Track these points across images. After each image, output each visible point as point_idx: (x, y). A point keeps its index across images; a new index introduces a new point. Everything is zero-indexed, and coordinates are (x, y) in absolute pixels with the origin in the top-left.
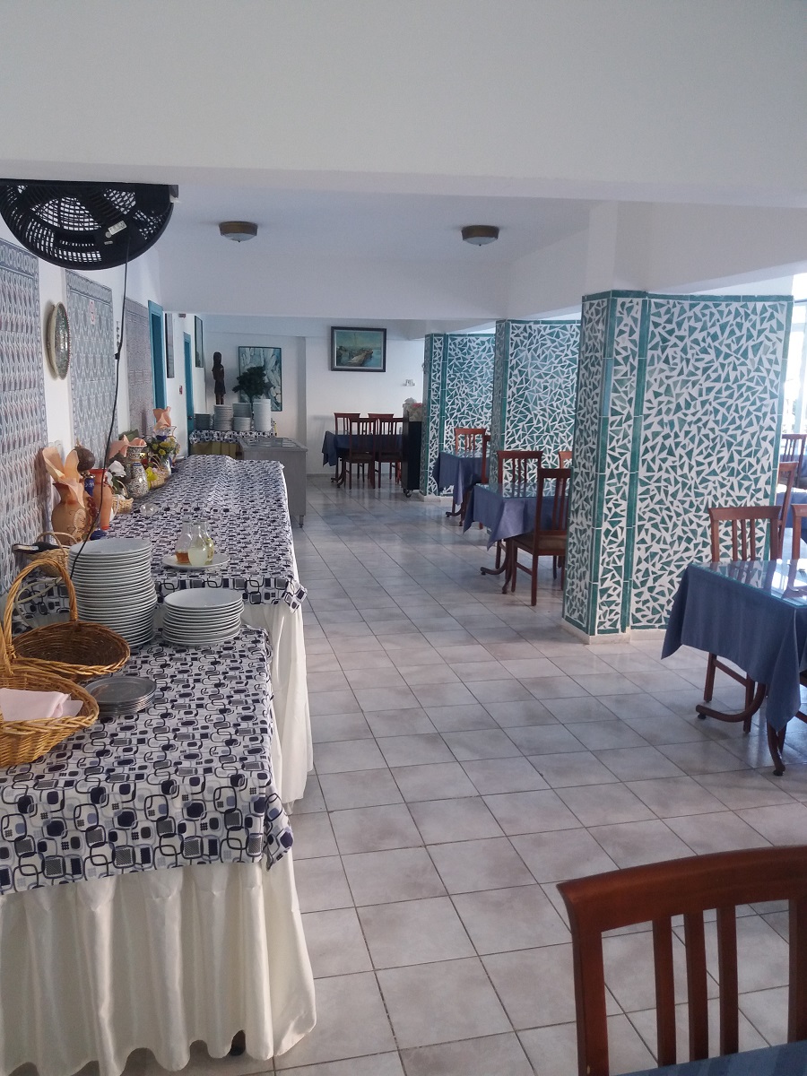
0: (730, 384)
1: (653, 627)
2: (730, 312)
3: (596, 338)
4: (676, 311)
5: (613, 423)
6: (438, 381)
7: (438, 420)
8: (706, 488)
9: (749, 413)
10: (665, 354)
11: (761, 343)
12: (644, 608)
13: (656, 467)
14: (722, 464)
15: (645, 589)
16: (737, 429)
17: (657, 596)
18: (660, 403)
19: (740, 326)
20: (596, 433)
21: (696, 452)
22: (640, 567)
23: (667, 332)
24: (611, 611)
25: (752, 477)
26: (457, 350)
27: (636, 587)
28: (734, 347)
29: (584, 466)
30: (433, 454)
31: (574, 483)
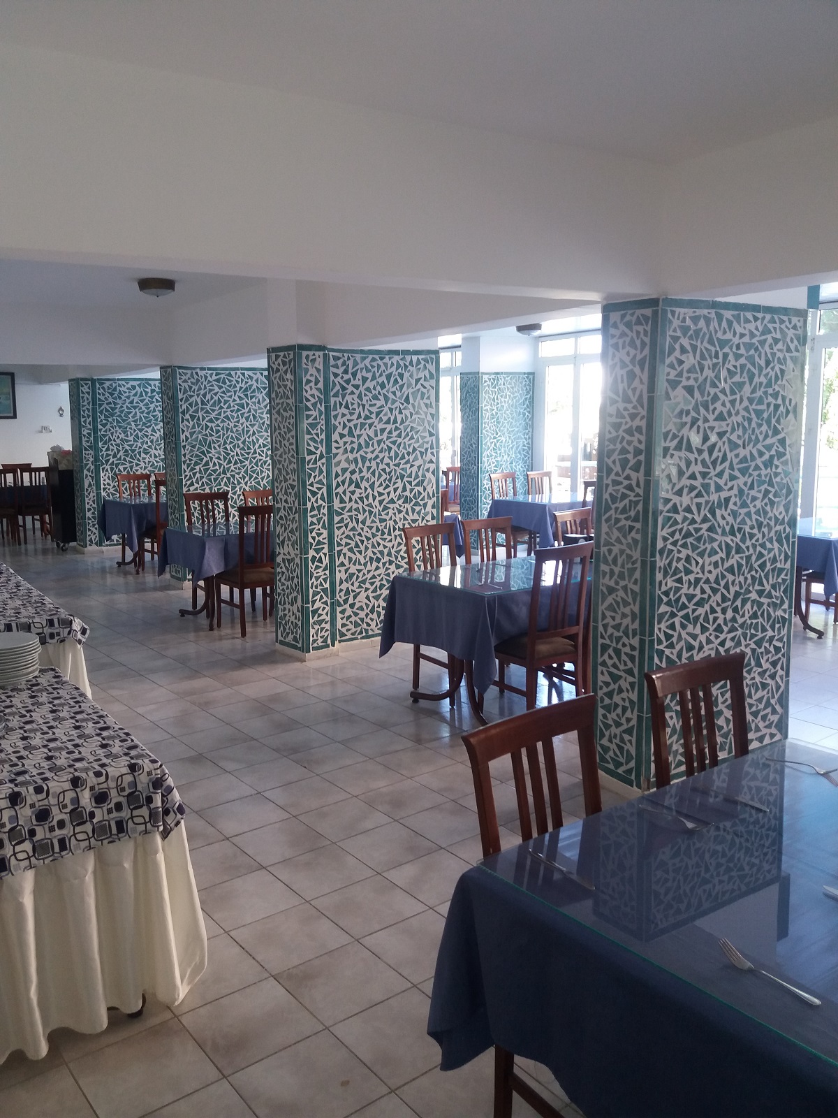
0: (398, 425)
1: (357, 639)
2: (392, 364)
3: (285, 386)
4: (351, 363)
5: (309, 462)
6: (89, 427)
7: (92, 467)
8: (387, 514)
9: (414, 449)
10: (345, 401)
11: (419, 390)
12: (348, 623)
13: (347, 499)
14: (397, 493)
15: (347, 606)
16: (406, 463)
17: (357, 611)
18: (345, 443)
19: (401, 376)
20: (294, 471)
21: (377, 484)
22: (342, 587)
23: (344, 381)
24: (322, 629)
25: (421, 503)
26: (107, 395)
27: (340, 605)
28: (398, 394)
29: (286, 501)
30: (91, 503)
31: (278, 518)
